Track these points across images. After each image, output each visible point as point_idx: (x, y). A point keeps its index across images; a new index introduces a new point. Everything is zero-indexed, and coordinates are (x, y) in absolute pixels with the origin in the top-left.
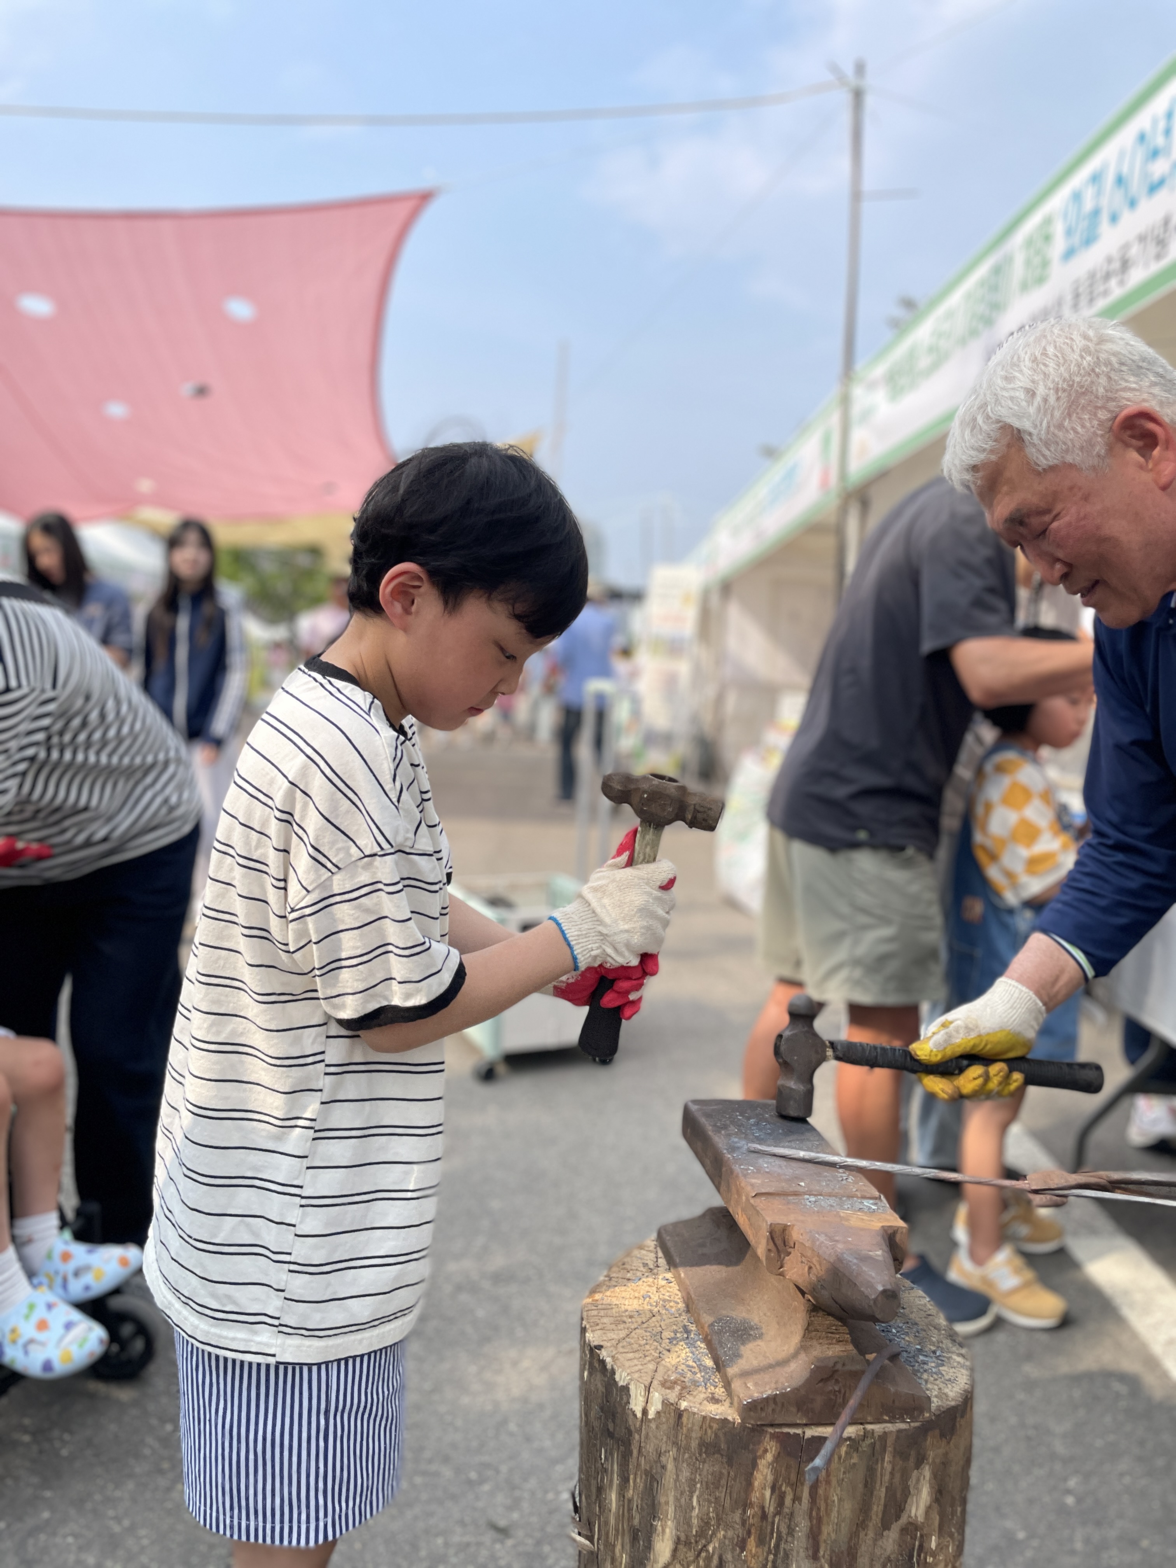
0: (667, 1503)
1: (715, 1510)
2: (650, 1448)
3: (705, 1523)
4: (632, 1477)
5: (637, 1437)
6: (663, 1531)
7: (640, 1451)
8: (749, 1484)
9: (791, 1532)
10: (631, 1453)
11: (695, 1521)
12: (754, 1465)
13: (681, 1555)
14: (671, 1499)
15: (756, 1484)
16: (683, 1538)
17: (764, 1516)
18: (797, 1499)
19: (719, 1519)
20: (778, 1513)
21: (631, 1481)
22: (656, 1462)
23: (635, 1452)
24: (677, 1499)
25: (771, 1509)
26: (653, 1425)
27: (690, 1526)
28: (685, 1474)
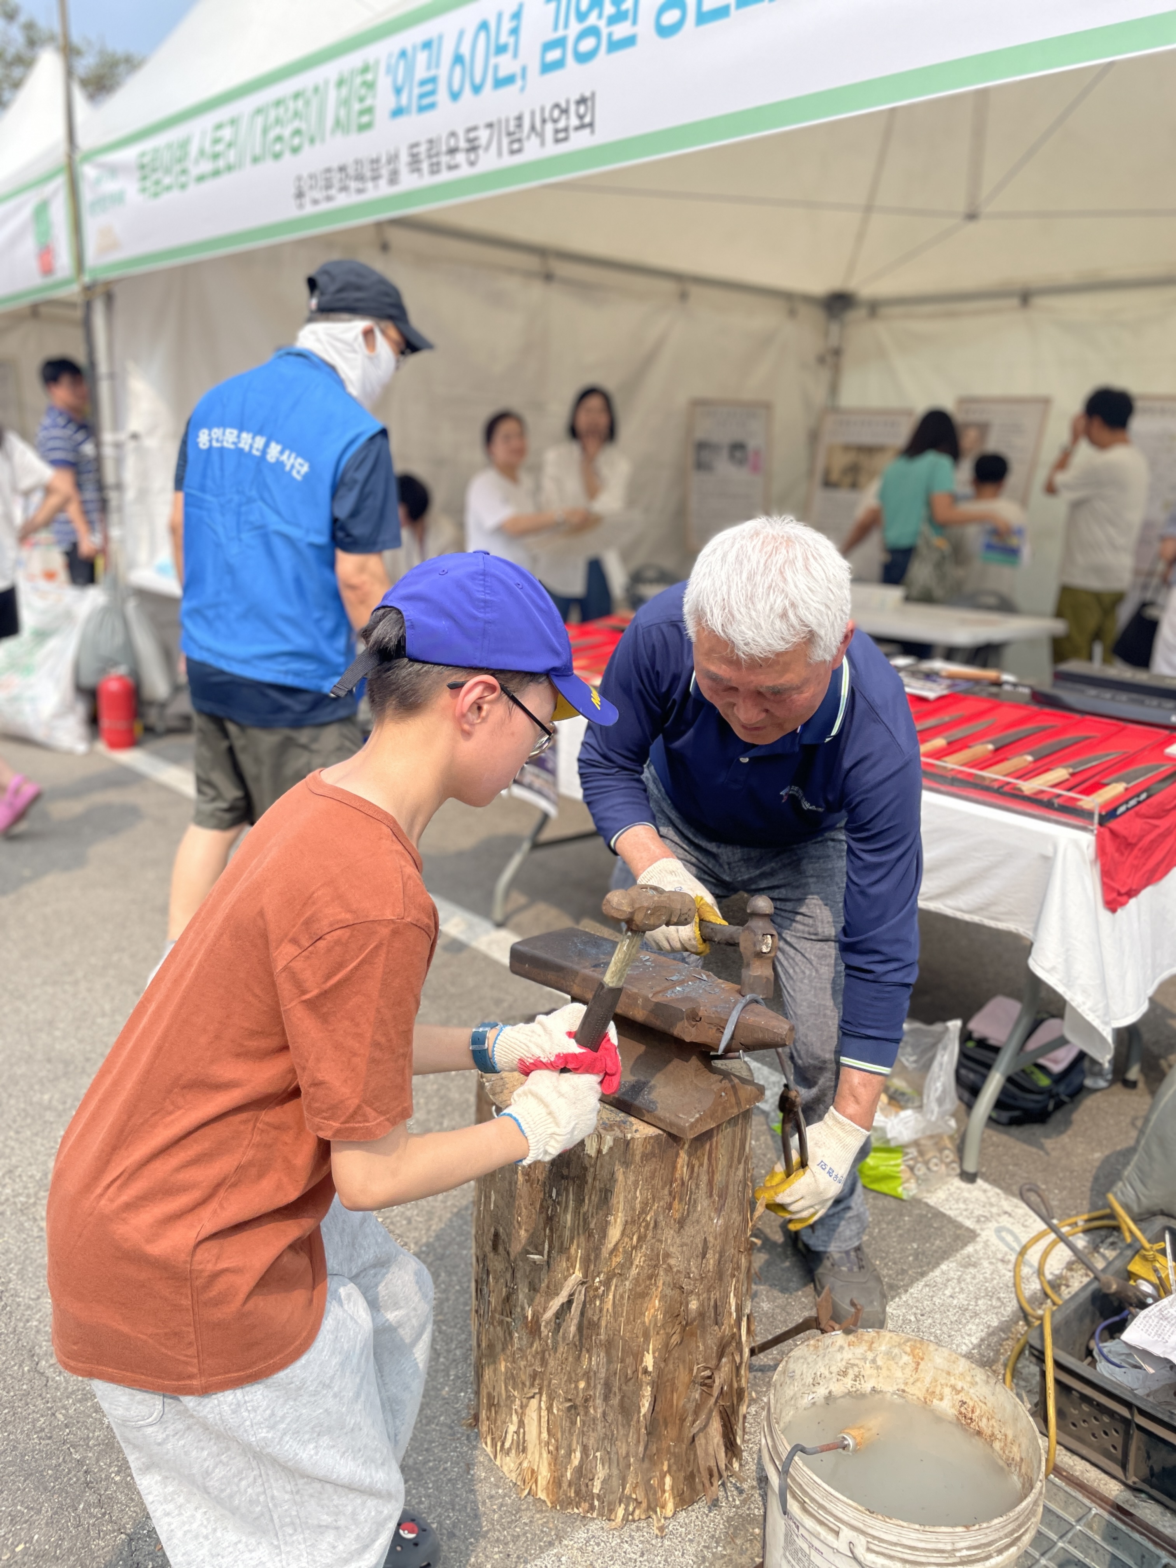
0: (618, 1202)
1: (652, 1193)
2: (605, 1173)
3: (645, 1204)
4: (587, 1198)
5: (592, 1170)
6: (616, 1221)
7: (594, 1179)
8: (674, 1168)
9: (697, 1186)
10: (586, 1183)
11: (638, 1206)
12: (677, 1155)
13: (628, 1232)
14: (621, 1199)
15: (679, 1166)
16: (629, 1219)
17: (683, 1183)
18: (701, 1165)
19: (654, 1198)
20: (690, 1178)
21: (587, 1201)
22: (610, 1180)
23: (590, 1180)
24: (626, 1197)
25: (686, 1178)
26: (607, 1158)
27: (634, 1210)
28: (632, 1178)
